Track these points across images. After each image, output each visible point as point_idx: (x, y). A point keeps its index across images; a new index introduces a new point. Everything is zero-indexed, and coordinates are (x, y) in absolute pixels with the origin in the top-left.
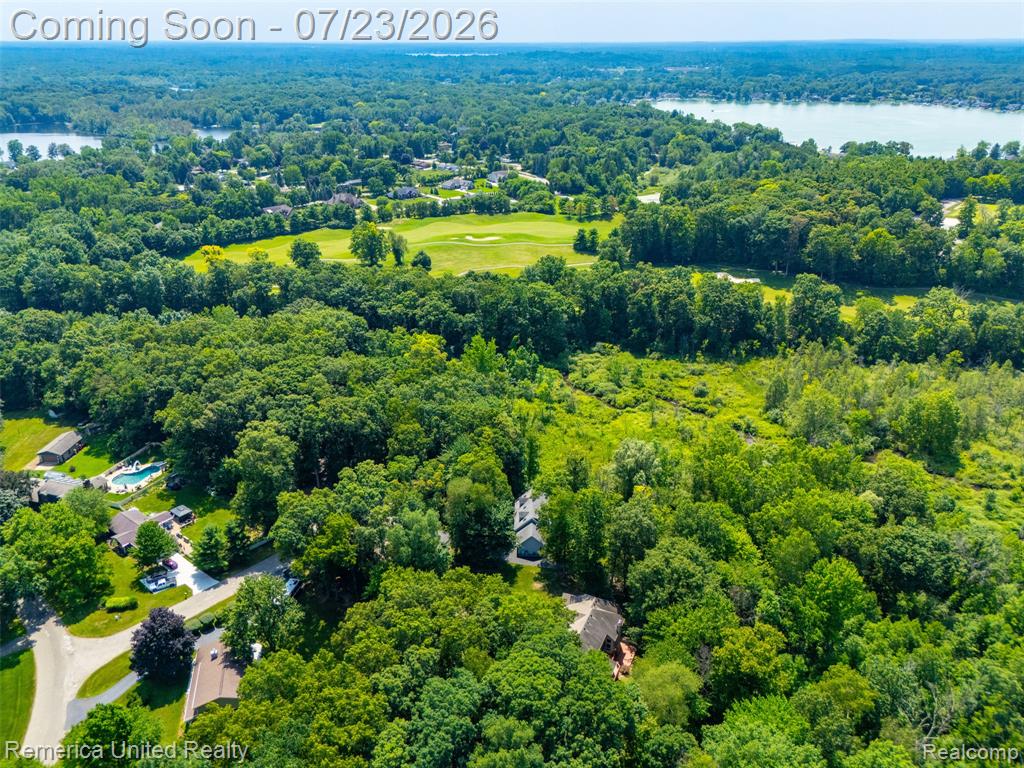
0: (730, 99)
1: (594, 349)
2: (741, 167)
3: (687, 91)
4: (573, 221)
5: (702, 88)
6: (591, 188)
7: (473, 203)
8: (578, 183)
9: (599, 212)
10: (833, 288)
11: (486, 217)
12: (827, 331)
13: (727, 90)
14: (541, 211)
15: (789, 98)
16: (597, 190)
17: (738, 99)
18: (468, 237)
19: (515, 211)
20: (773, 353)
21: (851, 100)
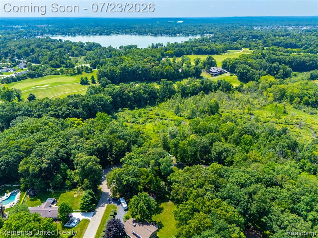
0: (69, 35)
1: (119, 111)
2: (100, 55)
3: (53, 33)
4: (69, 76)
5: (58, 31)
6: (63, 65)
7: (28, 75)
8: (58, 64)
9: (77, 72)
10: (170, 82)
11: (35, 79)
12: (173, 92)
13: (67, 32)
14: (55, 74)
15: (87, 34)
16: (65, 66)
17: (71, 35)
18: (37, 87)
19: (45, 76)
20: (164, 101)
21: (105, 34)
